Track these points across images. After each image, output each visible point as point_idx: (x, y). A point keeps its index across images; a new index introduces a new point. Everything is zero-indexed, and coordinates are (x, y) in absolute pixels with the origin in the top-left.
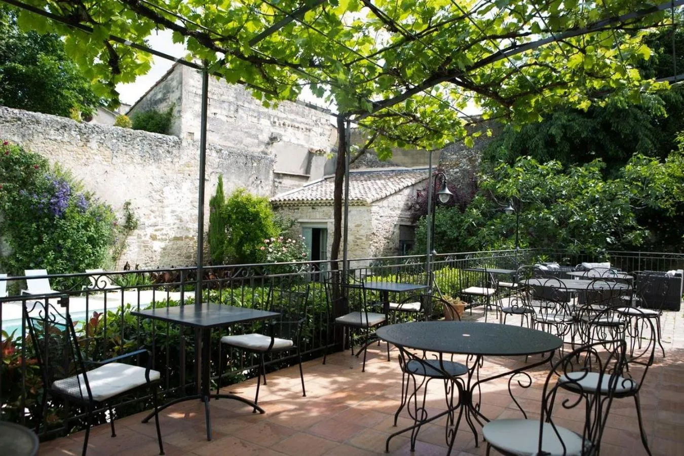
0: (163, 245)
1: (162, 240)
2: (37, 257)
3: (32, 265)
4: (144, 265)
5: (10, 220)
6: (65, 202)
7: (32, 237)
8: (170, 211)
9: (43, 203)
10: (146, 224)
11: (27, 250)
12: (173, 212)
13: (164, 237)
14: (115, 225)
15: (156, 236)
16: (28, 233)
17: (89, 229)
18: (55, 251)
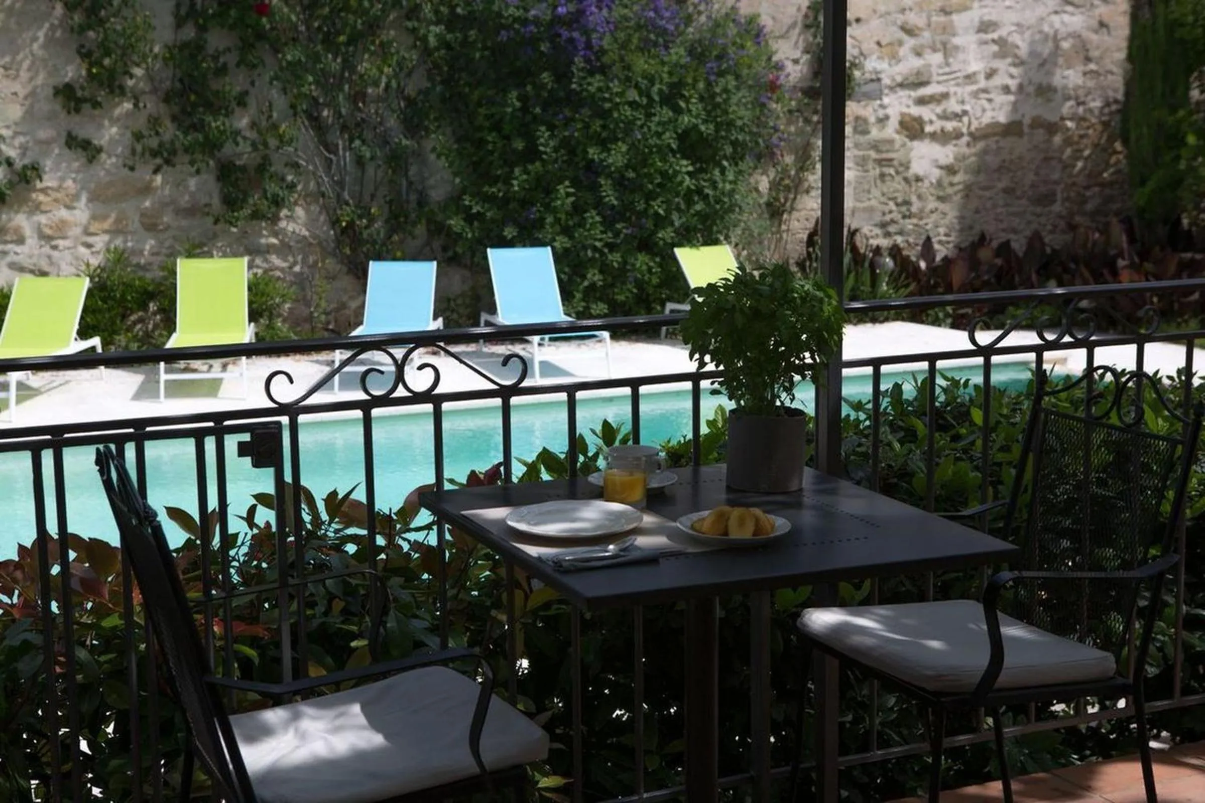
0: (945, 154)
1: (942, 137)
2: (526, 203)
3: (509, 232)
4: (878, 231)
5: (442, 82)
6: (605, 12)
7: (507, 138)
8: (976, 23)
9: (536, 21)
10: (886, 81)
11: (495, 181)
12: (985, 27)
13: (950, 126)
14: (773, 87)
15: (919, 121)
16: (497, 127)
17: (682, 104)
18: (575, 183)
